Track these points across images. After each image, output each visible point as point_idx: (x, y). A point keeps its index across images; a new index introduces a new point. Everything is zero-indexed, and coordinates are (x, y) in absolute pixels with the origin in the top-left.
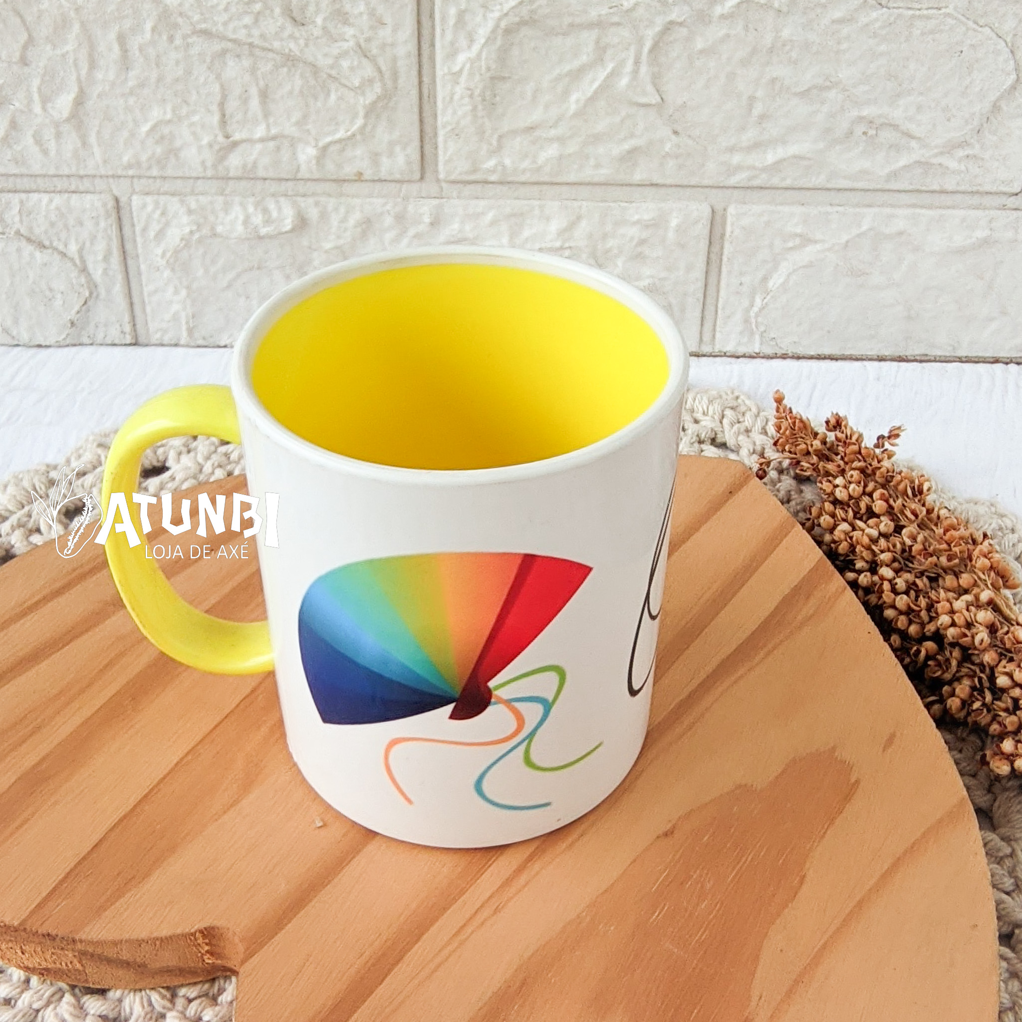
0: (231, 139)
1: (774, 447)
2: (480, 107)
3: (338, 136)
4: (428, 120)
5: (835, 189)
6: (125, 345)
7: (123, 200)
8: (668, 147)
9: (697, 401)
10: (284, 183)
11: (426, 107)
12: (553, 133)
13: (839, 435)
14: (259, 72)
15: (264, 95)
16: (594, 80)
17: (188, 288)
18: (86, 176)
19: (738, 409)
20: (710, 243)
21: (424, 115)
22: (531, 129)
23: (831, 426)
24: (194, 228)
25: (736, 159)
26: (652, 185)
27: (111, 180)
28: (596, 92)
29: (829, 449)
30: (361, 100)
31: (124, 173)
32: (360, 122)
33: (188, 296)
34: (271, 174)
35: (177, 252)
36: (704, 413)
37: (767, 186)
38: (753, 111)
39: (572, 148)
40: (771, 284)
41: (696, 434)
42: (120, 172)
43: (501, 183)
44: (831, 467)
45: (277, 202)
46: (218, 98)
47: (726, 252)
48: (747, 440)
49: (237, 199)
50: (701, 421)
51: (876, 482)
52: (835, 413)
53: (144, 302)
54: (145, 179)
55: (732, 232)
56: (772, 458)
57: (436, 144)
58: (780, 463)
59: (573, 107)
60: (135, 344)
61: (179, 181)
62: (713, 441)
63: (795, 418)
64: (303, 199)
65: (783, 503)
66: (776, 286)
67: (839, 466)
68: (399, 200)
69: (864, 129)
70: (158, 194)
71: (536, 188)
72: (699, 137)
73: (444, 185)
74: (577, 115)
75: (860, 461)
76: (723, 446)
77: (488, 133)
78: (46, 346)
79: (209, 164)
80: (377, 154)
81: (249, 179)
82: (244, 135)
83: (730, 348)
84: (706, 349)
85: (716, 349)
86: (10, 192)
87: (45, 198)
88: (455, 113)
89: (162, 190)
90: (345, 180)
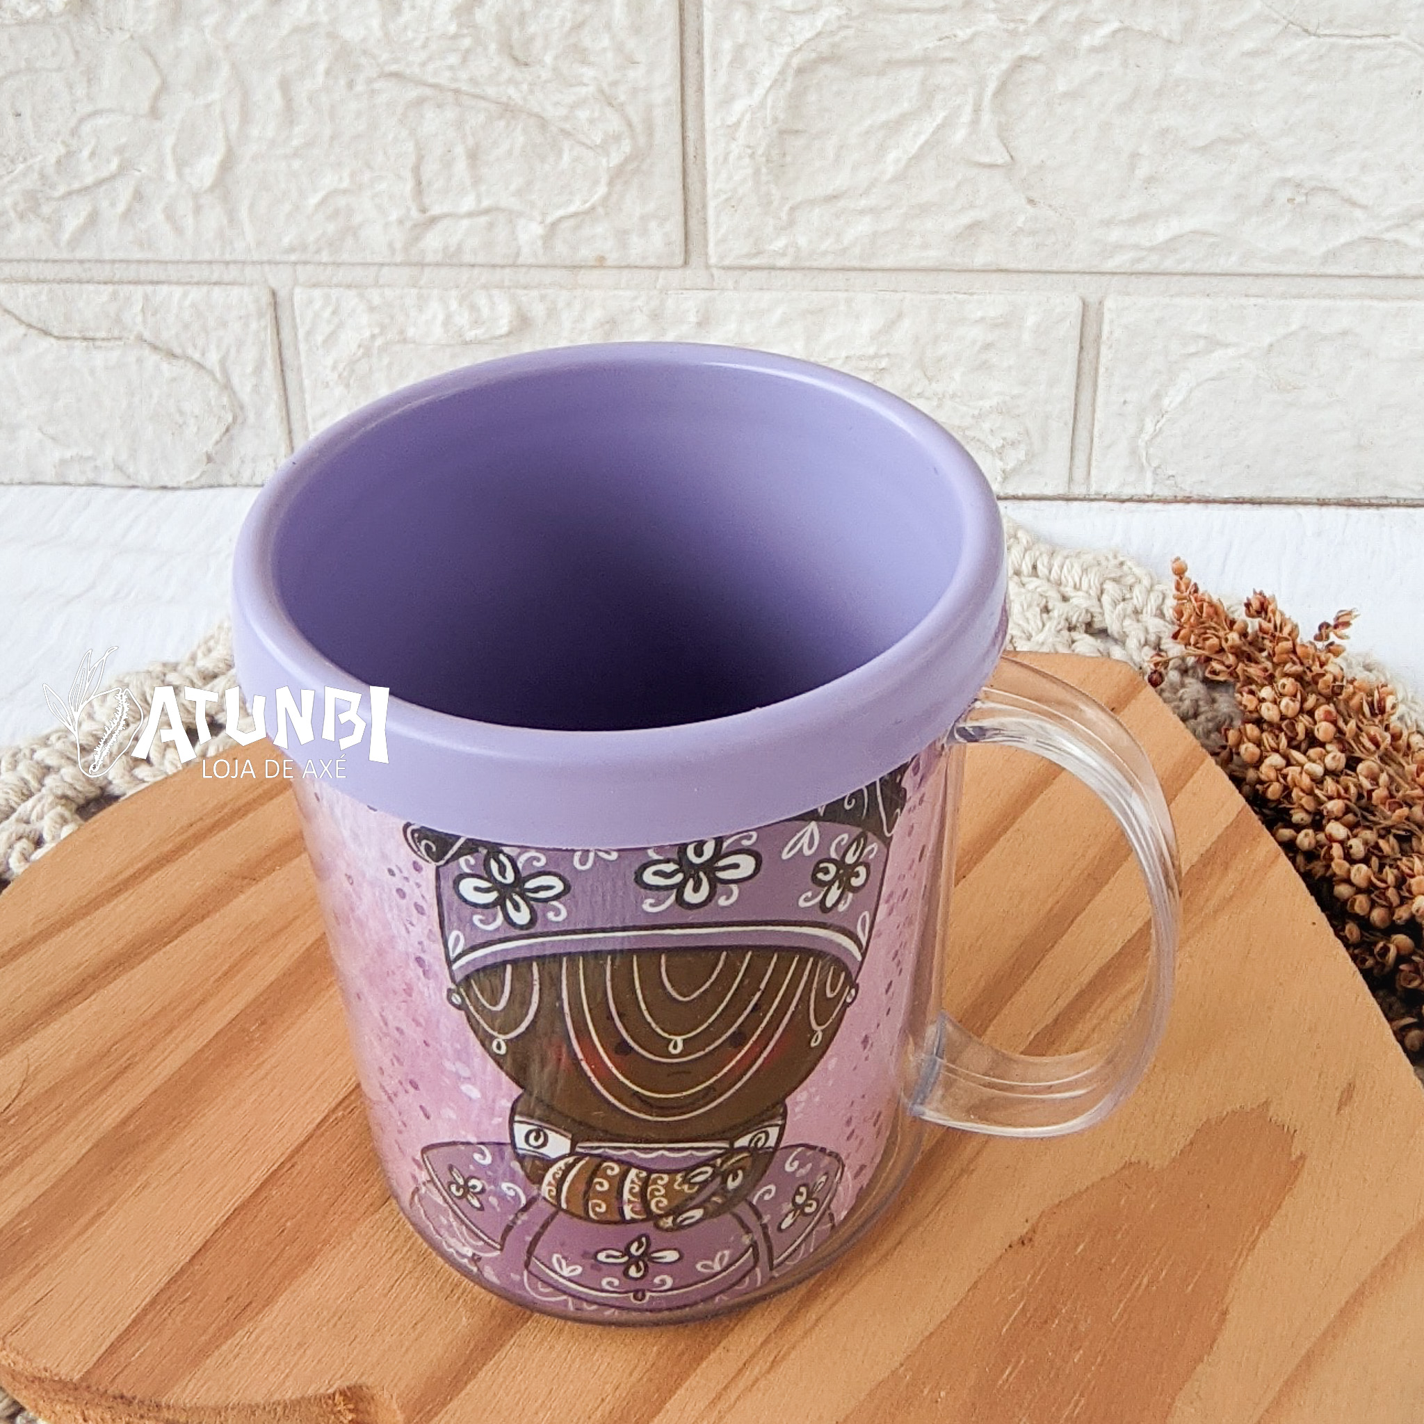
0: (428, 214)
1: (1173, 638)
2: (764, 170)
3: (572, 209)
4: (694, 186)
5: (1249, 275)
7: (283, 294)
8: (1020, 220)
9: (1065, 567)
10: (498, 270)
11: (692, 170)
13: (1265, 625)
14: (467, 127)
15: (473, 156)
16: (917, 135)
18: (235, 262)
20: (1081, 348)
21: (689, 180)
22: (835, 197)
23: (1253, 611)
24: (377, 331)
25: (1115, 235)
26: (1002, 271)
27: (267, 268)
28: (921, 148)
29: (1251, 644)
30: (604, 161)
31: (285, 258)
32: (602, 190)
34: (481, 259)
35: (353, 363)
36: (1075, 586)
37: (1159, 271)
38: (1137, 172)
39: (890, 222)
40: (1166, 402)
41: (1064, 617)
42: (278, 258)
43: (791, 269)
44: (1254, 671)
45: (490, 297)
46: (412, 159)
47: (1103, 360)
48: (1136, 625)
49: (436, 292)
50: (1071, 597)
51: (1320, 694)
52: (1258, 591)
53: (306, 429)
54: (312, 266)
55: (1111, 333)
56: (1171, 653)
57: (705, 219)
58: (1183, 660)
59: (891, 170)
61: (358, 269)
62: (1089, 627)
63: (1204, 600)
64: (526, 292)
65: (1186, 718)
66: (1173, 406)
67: (1266, 670)
68: (656, 292)
69: (1290, 196)
70: (330, 286)
71: (840, 275)
72: (1063, 207)
73: (715, 271)
74: (895, 179)
75: (1294, 663)
76: (1103, 633)
77: (776, 204)
78: (174, 489)
79: (398, 246)
80: (626, 232)
81: (451, 265)
82: (446, 209)
83: (1111, 488)
84: (1078, 490)
85: (1093, 491)
86: (130, 282)
87: (178, 291)
88: (730, 178)
89: (335, 280)
90: (581, 267)
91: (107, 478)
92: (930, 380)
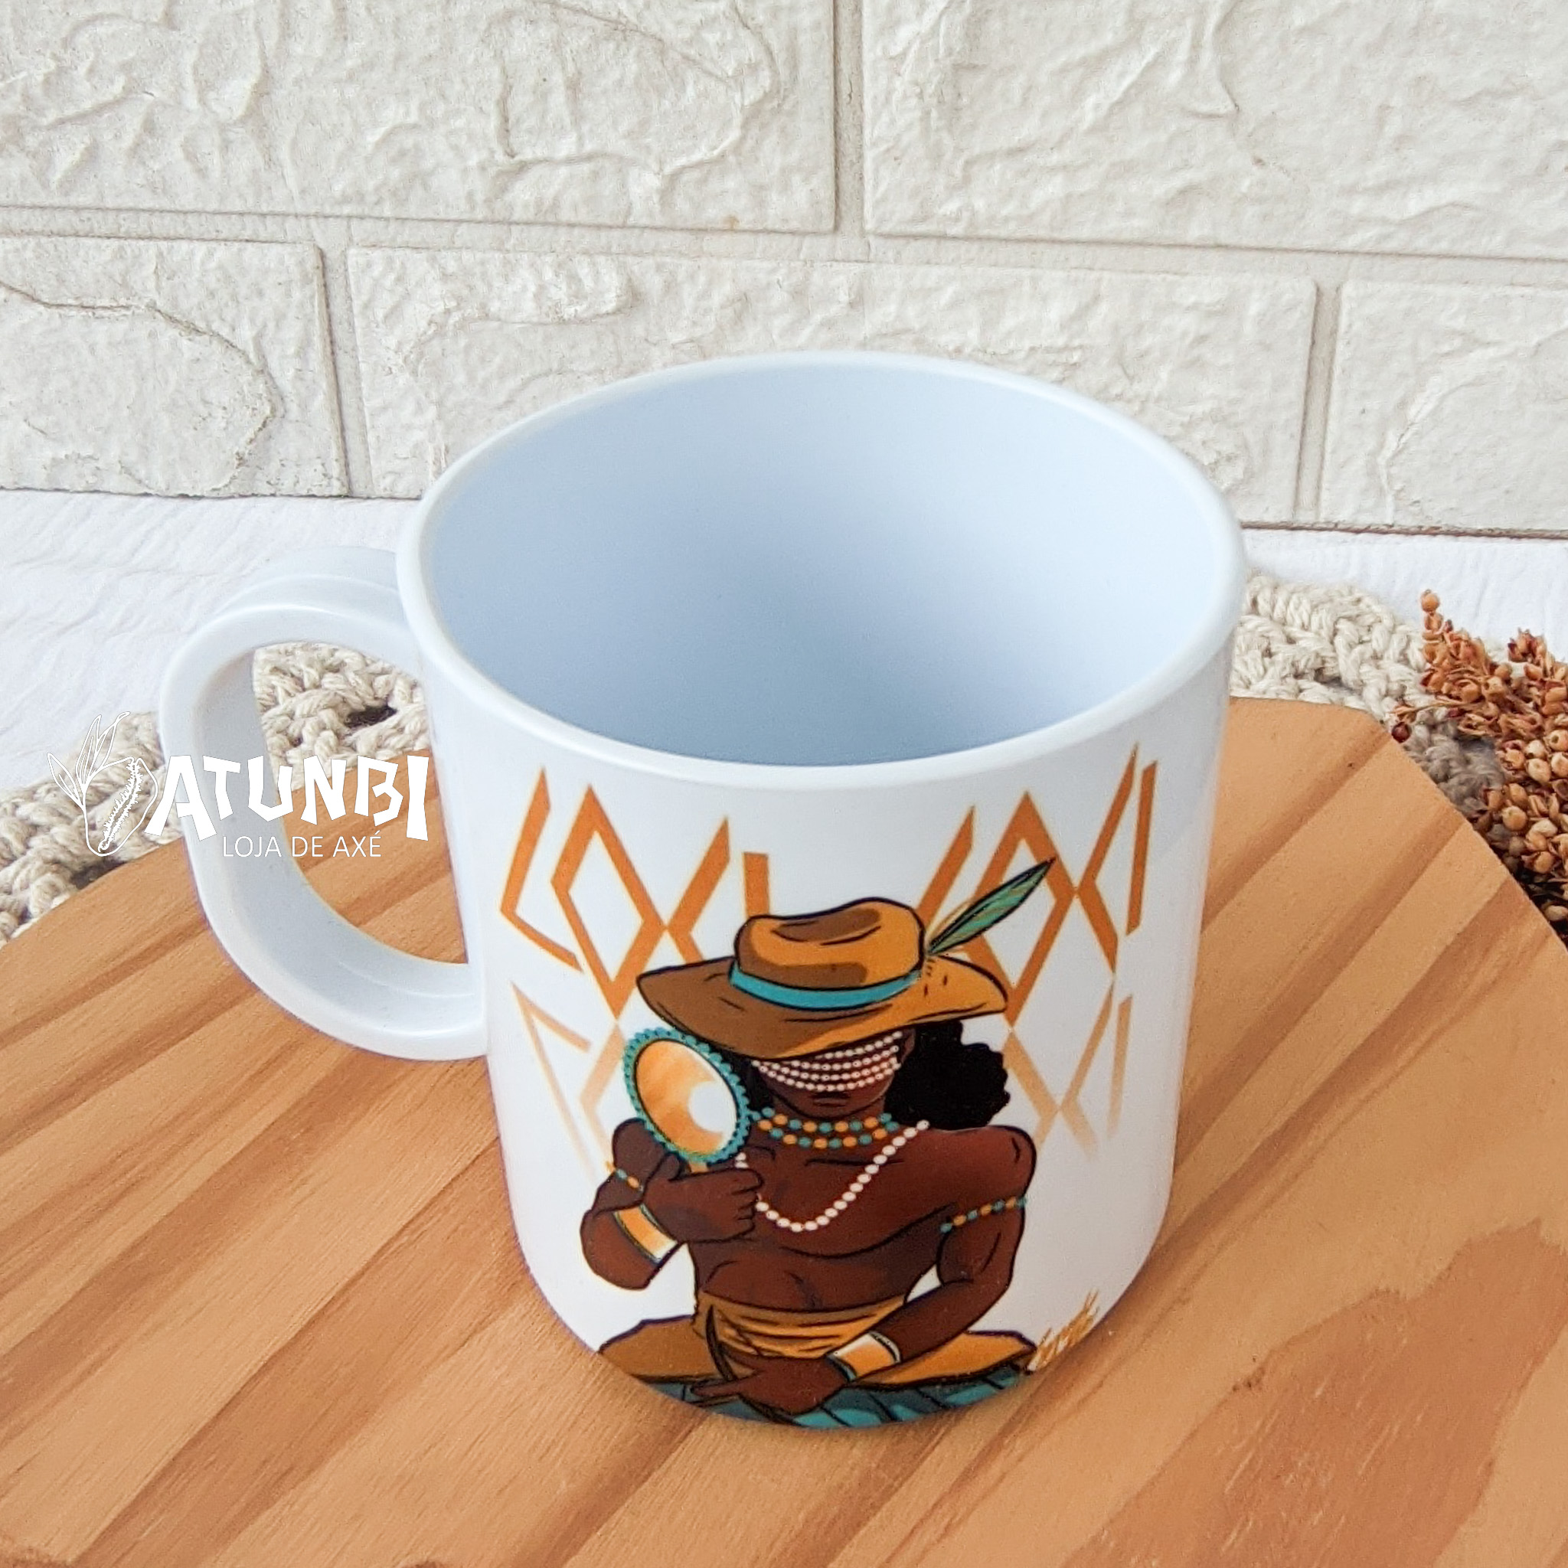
0: (517, 158)
1: (1423, 688)
2: (934, 114)
3: (697, 157)
4: (848, 134)
5: (1517, 259)
6: (331, 496)
7: (333, 256)
8: (1245, 185)
9: (1292, 606)
10: (603, 233)
11: (845, 112)
12: (1055, 158)
13: (1533, 669)
14: (567, 49)
15: (574, 87)
16: (1122, 75)
17: (440, 404)
18: (274, 214)
19: (1361, 620)
20: (1313, 342)
21: (842, 125)
22: (1020, 151)
23: (1518, 653)
24: (454, 304)
25: (1358, 206)
26: (1218, 246)
27: (313, 222)
28: (1125, 93)
29: (1514, 692)
30: (737, 98)
31: (337, 211)
32: (734, 134)
33: (440, 417)
34: (583, 216)
35: (422, 343)
36: (1303, 625)
37: (1406, 252)
38: (1387, 129)
39: (1087, 182)
40: (1412, 411)
41: (1290, 661)
42: (328, 210)
43: (967, 238)
44: (1519, 722)
45: (593, 264)
46: (497, 90)
47: (1339, 359)
48: (1375, 672)
49: (525, 256)
50: (1301, 639)
52: (1525, 630)
53: (365, 426)
54: (372, 220)
55: (1350, 326)
56: (1419, 705)
57: (860, 173)
58: (1431, 713)
59: (1089, 118)
60: (347, 496)
61: (430, 225)
62: (1319, 675)
63: (1461, 640)
64: (639, 260)
65: (1436, 781)
66: (1421, 416)
67: (1533, 722)
68: (799, 264)
70: (392, 248)
71: (1025, 248)
72: (1296, 170)
73: (871, 239)
74: (1093, 130)
76: (1336, 681)
77: (948, 156)
78: (196, 497)
79: (479, 197)
80: (762, 188)
81: (545, 224)
82: (540, 153)
83: (1344, 516)
84: (1305, 517)
85: (1323, 517)
86: (140, 238)
87: (201, 249)
88: (893, 122)
89: (399, 240)
90: (705, 230)
91: (113, 483)
92: (1131, 379)
